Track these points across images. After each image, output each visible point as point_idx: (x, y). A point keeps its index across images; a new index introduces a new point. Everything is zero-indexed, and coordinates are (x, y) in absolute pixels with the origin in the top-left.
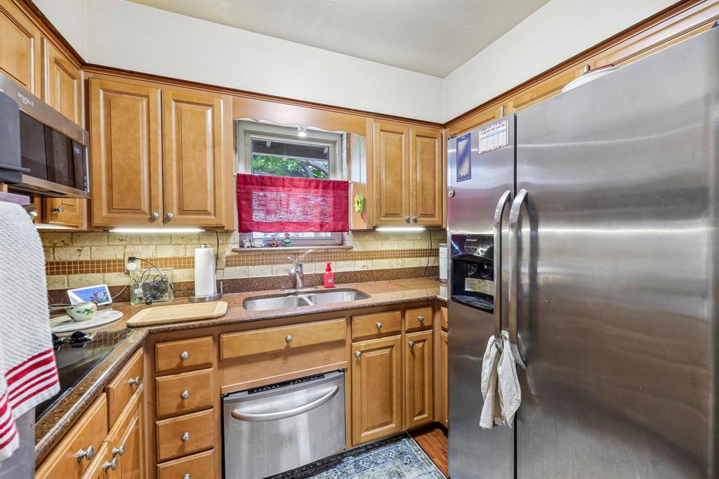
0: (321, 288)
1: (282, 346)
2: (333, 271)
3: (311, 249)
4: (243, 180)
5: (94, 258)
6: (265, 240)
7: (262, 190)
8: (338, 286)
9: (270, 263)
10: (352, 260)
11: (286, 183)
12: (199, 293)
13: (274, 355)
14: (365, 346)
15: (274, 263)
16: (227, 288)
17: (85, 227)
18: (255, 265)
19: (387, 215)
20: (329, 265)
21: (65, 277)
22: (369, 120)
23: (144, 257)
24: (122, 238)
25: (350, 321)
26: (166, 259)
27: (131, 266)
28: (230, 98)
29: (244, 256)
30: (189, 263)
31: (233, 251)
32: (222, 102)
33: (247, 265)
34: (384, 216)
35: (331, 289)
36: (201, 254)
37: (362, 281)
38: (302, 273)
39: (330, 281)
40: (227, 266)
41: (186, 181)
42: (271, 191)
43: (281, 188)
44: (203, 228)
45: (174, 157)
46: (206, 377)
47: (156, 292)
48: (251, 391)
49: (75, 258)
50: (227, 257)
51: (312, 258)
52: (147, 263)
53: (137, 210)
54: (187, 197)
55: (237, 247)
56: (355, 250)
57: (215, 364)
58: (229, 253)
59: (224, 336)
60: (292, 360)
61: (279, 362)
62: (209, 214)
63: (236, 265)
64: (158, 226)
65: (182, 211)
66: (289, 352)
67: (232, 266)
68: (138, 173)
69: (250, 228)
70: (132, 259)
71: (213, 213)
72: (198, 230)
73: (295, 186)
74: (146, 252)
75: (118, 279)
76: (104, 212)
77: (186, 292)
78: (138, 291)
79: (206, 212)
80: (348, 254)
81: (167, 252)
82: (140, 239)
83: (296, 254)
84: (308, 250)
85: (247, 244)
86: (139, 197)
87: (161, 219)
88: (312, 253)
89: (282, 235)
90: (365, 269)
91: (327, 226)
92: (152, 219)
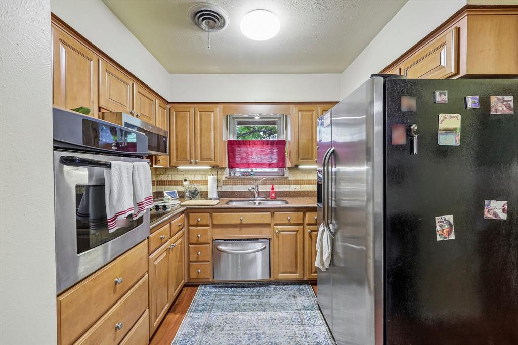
0: (269, 199)
1: (239, 222)
2: (275, 190)
3: (264, 178)
4: (230, 143)
5: (173, 180)
6: (241, 173)
7: (239, 147)
8: (278, 199)
9: (243, 184)
10: (288, 184)
11: (251, 143)
12: (210, 197)
13: (235, 226)
14: (281, 228)
15: (245, 184)
16: (222, 195)
17: (169, 167)
18: (236, 185)
19: (303, 159)
20: (273, 186)
21: (163, 186)
22: (292, 106)
23: (190, 179)
24: (182, 171)
25: (273, 215)
26: (198, 181)
27: (185, 183)
28: (221, 106)
29: (231, 180)
30: (205, 182)
31: (226, 177)
32: (218, 109)
33: (232, 185)
34: (301, 160)
35: (273, 199)
36: (211, 178)
37: (294, 197)
38: (258, 190)
39: (273, 195)
40: (223, 185)
41: (203, 146)
42: (244, 147)
43: (248, 146)
44: (211, 166)
45: (199, 136)
46: (207, 231)
47: (194, 194)
48: (225, 240)
49: (166, 179)
50: (223, 181)
51: (265, 182)
52: (191, 182)
53: (185, 159)
54: (203, 153)
55: (227, 175)
56: (290, 178)
57: (211, 225)
58: (224, 179)
59: (214, 214)
60: (244, 230)
61: (237, 229)
62: (212, 160)
63: (227, 185)
64: (193, 166)
65: (202, 159)
66: (241, 226)
67: (225, 185)
68: (186, 143)
69: (233, 166)
70: (185, 180)
71: (213, 159)
72: (209, 168)
73: (255, 144)
74: (190, 177)
75: (180, 188)
76: (175, 160)
77: (205, 195)
78: (187, 194)
79: (211, 159)
80: (285, 181)
81: (199, 177)
82: (188, 171)
83: (256, 180)
84: (262, 178)
85: (233, 174)
86: (186, 154)
87: (194, 162)
88: (264, 180)
89: (250, 170)
90: (296, 190)
91: (273, 165)
92: (191, 163)
